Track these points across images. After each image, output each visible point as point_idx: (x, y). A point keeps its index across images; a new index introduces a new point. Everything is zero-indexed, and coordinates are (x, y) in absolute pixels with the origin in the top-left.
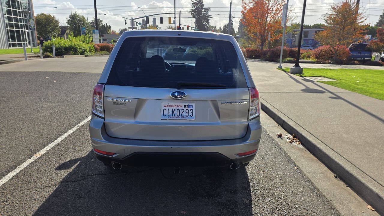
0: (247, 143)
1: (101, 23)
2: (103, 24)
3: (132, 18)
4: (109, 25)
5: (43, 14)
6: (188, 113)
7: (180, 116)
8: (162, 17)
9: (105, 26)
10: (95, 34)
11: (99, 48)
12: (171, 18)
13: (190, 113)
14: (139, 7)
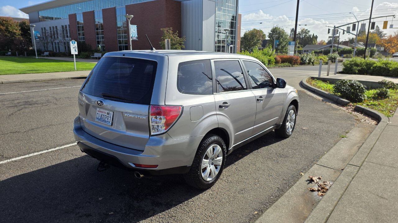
0: (140, 156)
1: (308, 34)
2: (310, 35)
3: (335, 26)
4: (316, 36)
5: (255, 29)
6: (108, 119)
7: (104, 121)
8: (374, 21)
9: (312, 37)
10: (291, 46)
11: (281, 60)
12: (387, 21)
13: (109, 120)
14: (350, 13)
